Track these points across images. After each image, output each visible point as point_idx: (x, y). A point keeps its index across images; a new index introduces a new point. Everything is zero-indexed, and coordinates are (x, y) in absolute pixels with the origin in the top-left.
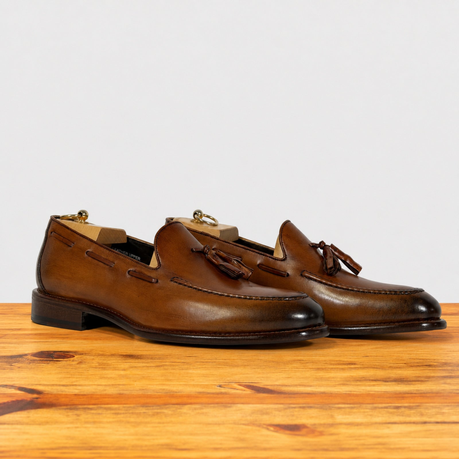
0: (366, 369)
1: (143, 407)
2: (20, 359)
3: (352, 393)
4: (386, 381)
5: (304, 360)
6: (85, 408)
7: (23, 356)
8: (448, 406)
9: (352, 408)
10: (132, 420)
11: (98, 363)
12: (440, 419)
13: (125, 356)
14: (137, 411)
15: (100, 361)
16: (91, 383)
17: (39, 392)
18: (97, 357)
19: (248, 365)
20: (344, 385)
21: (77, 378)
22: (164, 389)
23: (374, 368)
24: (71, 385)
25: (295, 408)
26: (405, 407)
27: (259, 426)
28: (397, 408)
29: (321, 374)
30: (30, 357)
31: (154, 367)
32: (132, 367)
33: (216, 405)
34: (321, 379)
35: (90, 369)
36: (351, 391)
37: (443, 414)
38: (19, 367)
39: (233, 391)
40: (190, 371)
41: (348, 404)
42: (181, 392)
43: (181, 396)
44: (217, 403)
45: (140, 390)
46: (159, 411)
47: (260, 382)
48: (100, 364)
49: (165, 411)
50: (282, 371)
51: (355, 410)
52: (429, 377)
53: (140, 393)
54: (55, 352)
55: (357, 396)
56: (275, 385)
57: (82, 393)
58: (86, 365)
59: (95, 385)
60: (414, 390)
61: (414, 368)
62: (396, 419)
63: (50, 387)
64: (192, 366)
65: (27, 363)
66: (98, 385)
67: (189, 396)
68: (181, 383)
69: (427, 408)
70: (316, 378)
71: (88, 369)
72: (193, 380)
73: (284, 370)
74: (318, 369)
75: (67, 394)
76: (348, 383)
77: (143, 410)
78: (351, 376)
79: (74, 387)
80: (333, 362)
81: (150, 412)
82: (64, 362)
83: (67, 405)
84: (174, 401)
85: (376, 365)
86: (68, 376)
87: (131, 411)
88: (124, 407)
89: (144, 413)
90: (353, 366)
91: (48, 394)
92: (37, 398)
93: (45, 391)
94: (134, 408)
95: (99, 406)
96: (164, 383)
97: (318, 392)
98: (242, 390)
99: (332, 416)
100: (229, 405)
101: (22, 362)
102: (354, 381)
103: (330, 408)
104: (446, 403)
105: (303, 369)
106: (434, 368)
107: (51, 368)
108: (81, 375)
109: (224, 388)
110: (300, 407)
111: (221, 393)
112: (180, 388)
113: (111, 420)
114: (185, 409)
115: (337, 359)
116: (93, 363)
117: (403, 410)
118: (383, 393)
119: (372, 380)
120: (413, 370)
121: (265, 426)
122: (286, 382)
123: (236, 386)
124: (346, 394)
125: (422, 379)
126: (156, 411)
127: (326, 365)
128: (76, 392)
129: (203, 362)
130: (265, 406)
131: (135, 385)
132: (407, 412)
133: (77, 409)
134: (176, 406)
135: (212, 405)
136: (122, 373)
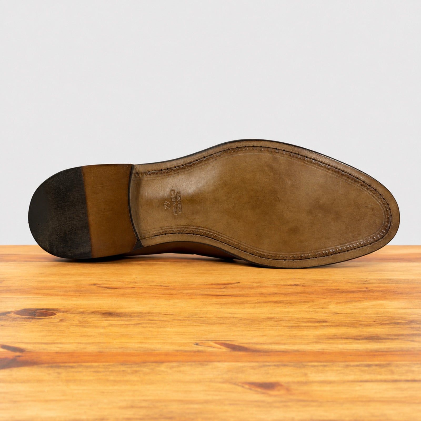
0: (337, 327)
1: (122, 365)
2: (4, 317)
3: (325, 351)
4: (357, 339)
5: (277, 317)
6: (65, 367)
7: (7, 314)
8: (417, 364)
9: (325, 366)
10: (112, 378)
11: (79, 321)
12: (410, 377)
13: (104, 314)
14: (116, 369)
15: (81, 319)
16: (72, 341)
17: (21, 350)
18: (78, 315)
19: (224, 323)
20: (316, 343)
21: (58, 336)
22: (142, 347)
23: (345, 326)
24: (52, 343)
25: (269, 366)
26: (376, 365)
27: (235, 384)
28: (369, 366)
29: (295, 332)
30: (13, 315)
31: (133, 325)
32: (112, 325)
33: (193, 363)
34: (295, 337)
35: (72, 327)
36: (324, 349)
37: (413, 372)
38: (2, 325)
39: (210, 349)
40: (168, 329)
41: (321, 362)
42: (158, 350)
43: (159, 355)
44: (194, 362)
45: (120, 348)
46: (138, 369)
47: (235, 340)
48: (80, 322)
49: (145, 369)
50: (257, 329)
51: (327, 369)
52: (398, 335)
53: (120, 351)
54: (37, 309)
55: (329, 353)
56: (249, 343)
57: (63, 351)
58: (67, 323)
59: (75, 343)
60: (384, 348)
61: (384, 326)
62: (367, 377)
63: (32, 345)
64: (170, 324)
65: (11, 321)
66: (79, 343)
67: (167, 354)
68: (159, 341)
69: (397, 366)
70: (290, 336)
71: (69, 327)
72: (171, 338)
73: (258, 328)
74: (292, 327)
75: (49, 353)
76: (321, 341)
77: (123, 368)
78: (324, 334)
79: (56, 345)
80: (305, 320)
81: (129, 370)
82: (46, 320)
83: (48, 363)
84: (152, 359)
85: (346, 323)
86: (50, 334)
87: (110, 370)
88: (104, 365)
89: (123, 371)
90: (324, 324)
91: (30, 352)
92: (19, 356)
93: (28, 349)
95: (80, 364)
96: (143, 341)
97: (291, 350)
98: (218, 348)
99: (306, 375)
100: (206, 363)
101: (5, 320)
102: (326, 339)
103: (304, 366)
104: (416, 361)
105: (277, 327)
106: (402, 326)
107: (33, 326)
108: (63, 333)
109: (201, 346)
110: (275, 365)
111: (199, 351)
112: (159, 346)
113: (91, 378)
114: (163, 368)
115: (309, 316)
116: (74, 321)
117: (374, 367)
118: (354, 351)
119: (344, 338)
120: (383, 328)
121: (240, 384)
122: (261, 340)
123: (212, 344)
124: (318, 352)
125: (393, 337)
126: (135, 369)
127: (298, 323)
128: (58, 350)
129: (181, 320)
130: (240, 364)
131: (115, 343)
132: (378, 369)
133: (59, 367)
134: (154, 364)
135: (189, 363)
136: (102, 331)
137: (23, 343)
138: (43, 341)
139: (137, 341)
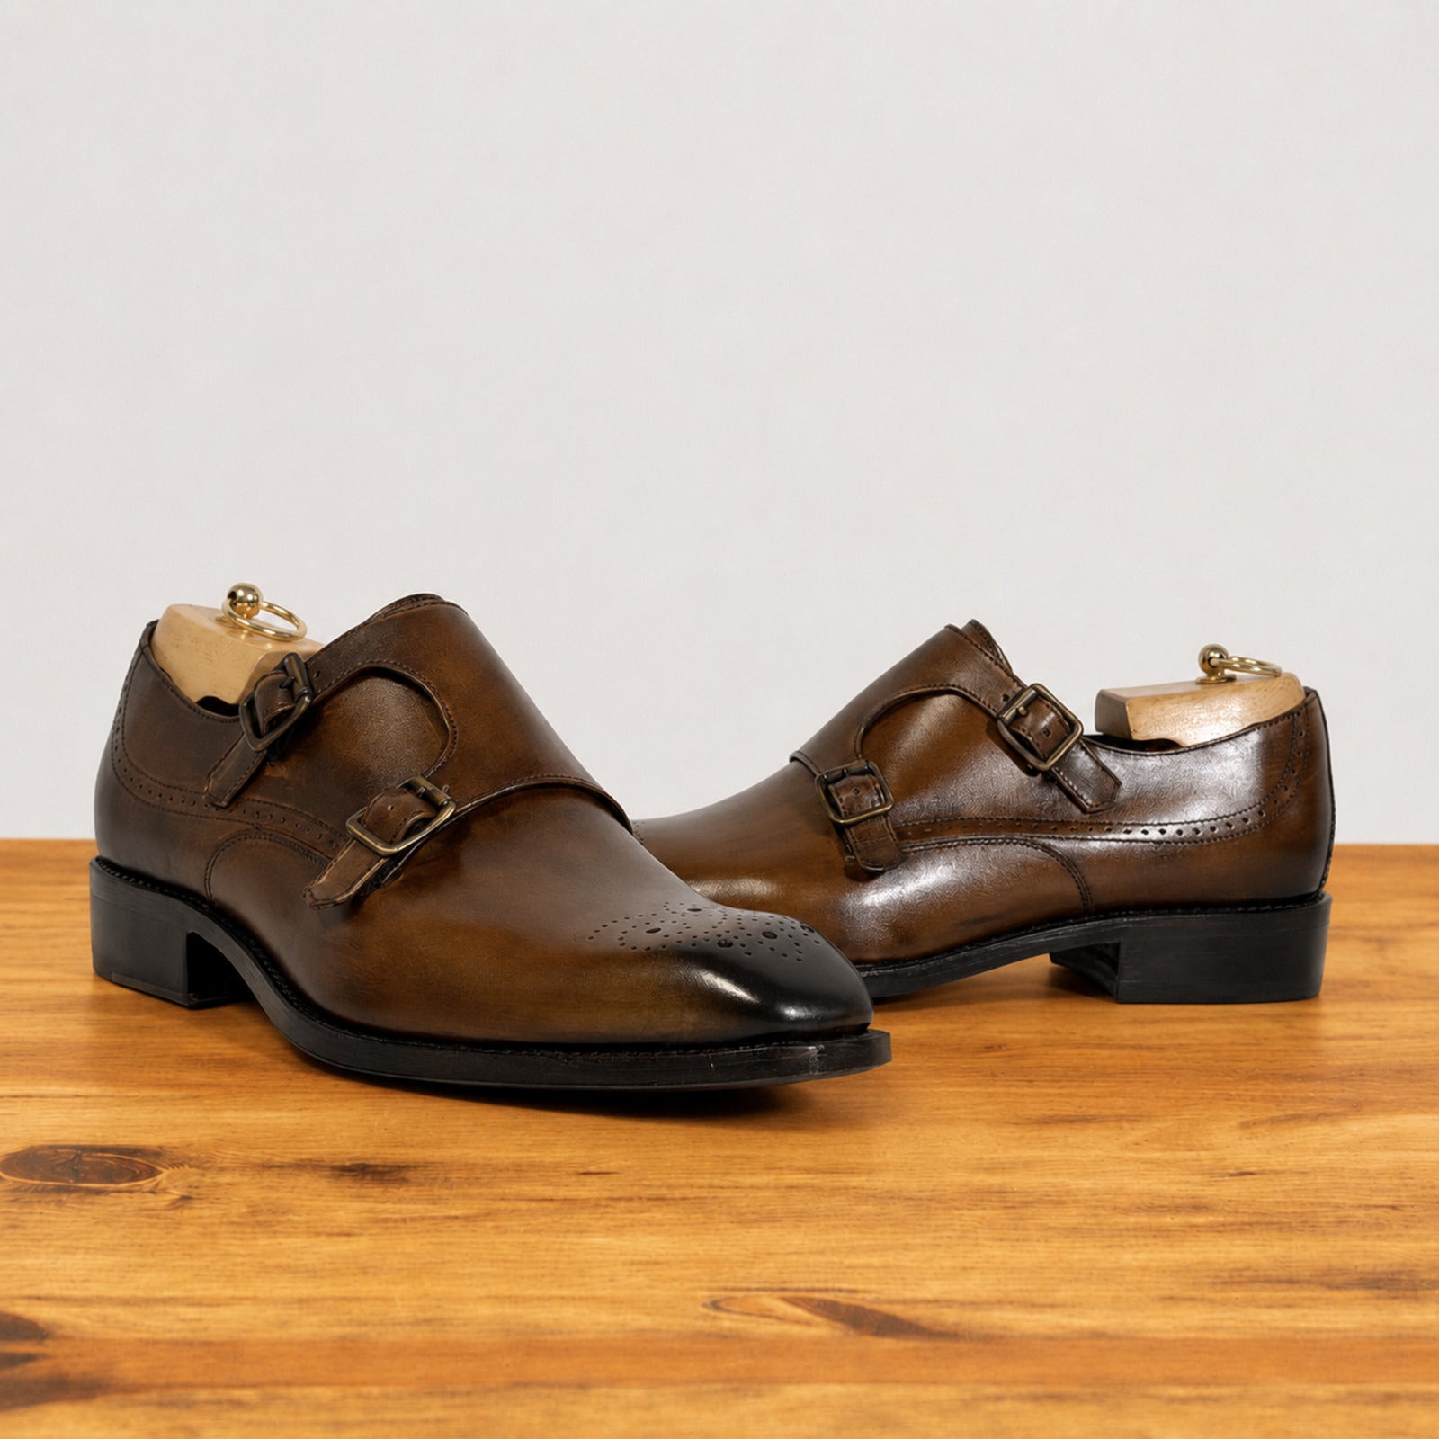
1: (432, 1394)
3: (1210, 1335)
4: (1332, 1286)
6: (216, 1404)
11: (250, 1202)
21: (176, 1268)
22: (506, 1320)
24: (159, 1302)
25: (998, 1399)
26: (1414, 1398)
28: (1390, 1399)
36: (1204, 1329)
39: (765, 1328)
41: (1199, 1383)
45: (416, 1323)
47: (861, 1287)
51: (1225, 1412)
53: (421, 1335)
56: (915, 1302)
59: (242, 1299)
63: (76, 1311)
64: (605, 1219)
67: (601, 1348)
68: (569, 1292)
70: (1072, 1272)
71: (216, 1229)
72: (611, 1279)
73: (944, 1234)
74: (1075, 1232)
75: (141, 1341)
77: (434, 1409)
78: (1202, 1263)
79: (171, 1310)
80: (1125, 1202)
82: (123, 1202)
85: (1286, 1214)
86: (143, 1260)
87: (388, 1415)
88: (361, 1397)
89: (439, 1421)
90: (1200, 1219)
91: (69, 1340)
93: (61, 1327)
95: (271, 1390)
98: (797, 1322)
100: (755, 1387)
102: (1213, 1282)
108: (192, 1256)
109: (730, 1311)
110: (1022, 1398)
111: (723, 1337)
112: (566, 1314)
114: (590, 1406)
115: (1138, 1186)
117: (1408, 1410)
118: (1324, 1335)
119: (1279, 1281)
122: (956, 1288)
123: (775, 1304)
124: (1185, 1339)
127: (1103, 1212)
128: (179, 1331)
129: (641, 1200)
131: (398, 1299)
134: (557, 1392)
135: (692, 1389)
136: (341, 1245)
137: (39, 1298)
138: (119, 1292)
139: (482, 1292)
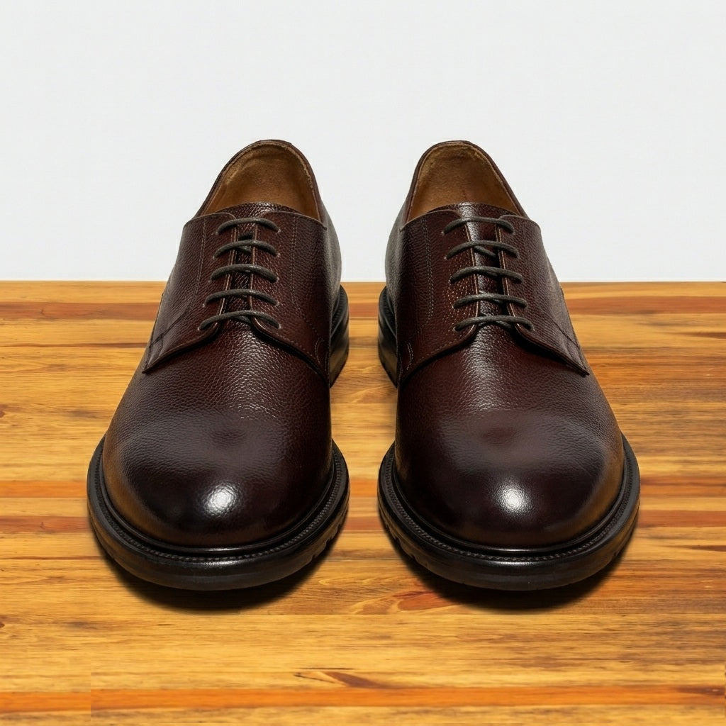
94: (184, 713)
